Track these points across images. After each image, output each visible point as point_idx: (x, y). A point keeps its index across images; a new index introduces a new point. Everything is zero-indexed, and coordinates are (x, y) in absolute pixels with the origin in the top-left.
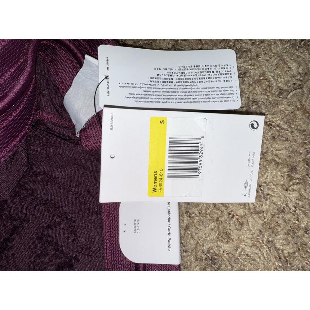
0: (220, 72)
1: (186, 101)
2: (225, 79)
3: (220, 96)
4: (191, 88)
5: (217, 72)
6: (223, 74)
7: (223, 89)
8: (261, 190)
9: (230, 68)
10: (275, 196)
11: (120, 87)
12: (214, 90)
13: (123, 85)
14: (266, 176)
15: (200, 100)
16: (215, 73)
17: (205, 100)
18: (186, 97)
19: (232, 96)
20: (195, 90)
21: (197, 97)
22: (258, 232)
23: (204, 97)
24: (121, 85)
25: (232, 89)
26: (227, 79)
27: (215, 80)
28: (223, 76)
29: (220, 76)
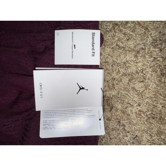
0: (49, 126)
1: (66, 111)
2: (46, 122)
3: (50, 113)
4: (63, 117)
5: (50, 126)
6: (47, 124)
7: (48, 117)
8: (125, 65)
9: (43, 128)
10: (132, 66)
11: (94, 115)
12: (52, 116)
13: (93, 116)
14: (126, 58)
15: (59, 111)
16: (51, 125)
17: (57, 111)
18: (65, 113)
19: (44, 114)
20: (61, 116)
21: (60, 113)
22: (127, 84)
23: (57, 113)
24: (94, 116)
25: (44, 117)
26: (45, 122)
27: (51, 121)
28: (47, 123)
29: (49, 123)
